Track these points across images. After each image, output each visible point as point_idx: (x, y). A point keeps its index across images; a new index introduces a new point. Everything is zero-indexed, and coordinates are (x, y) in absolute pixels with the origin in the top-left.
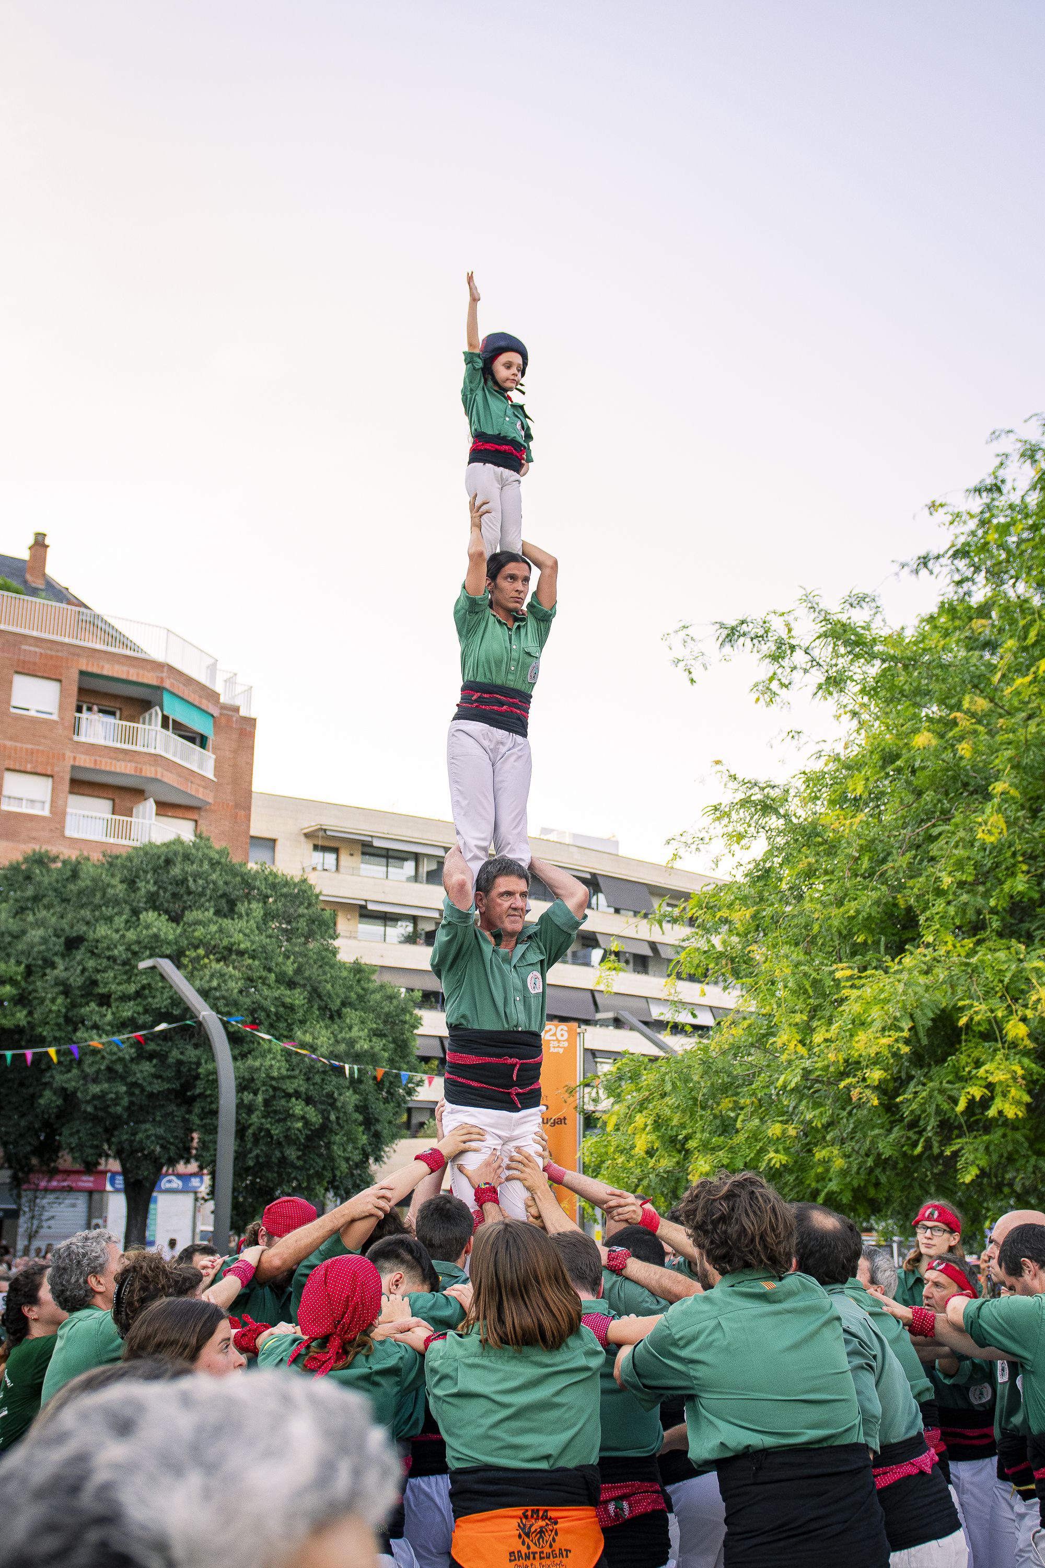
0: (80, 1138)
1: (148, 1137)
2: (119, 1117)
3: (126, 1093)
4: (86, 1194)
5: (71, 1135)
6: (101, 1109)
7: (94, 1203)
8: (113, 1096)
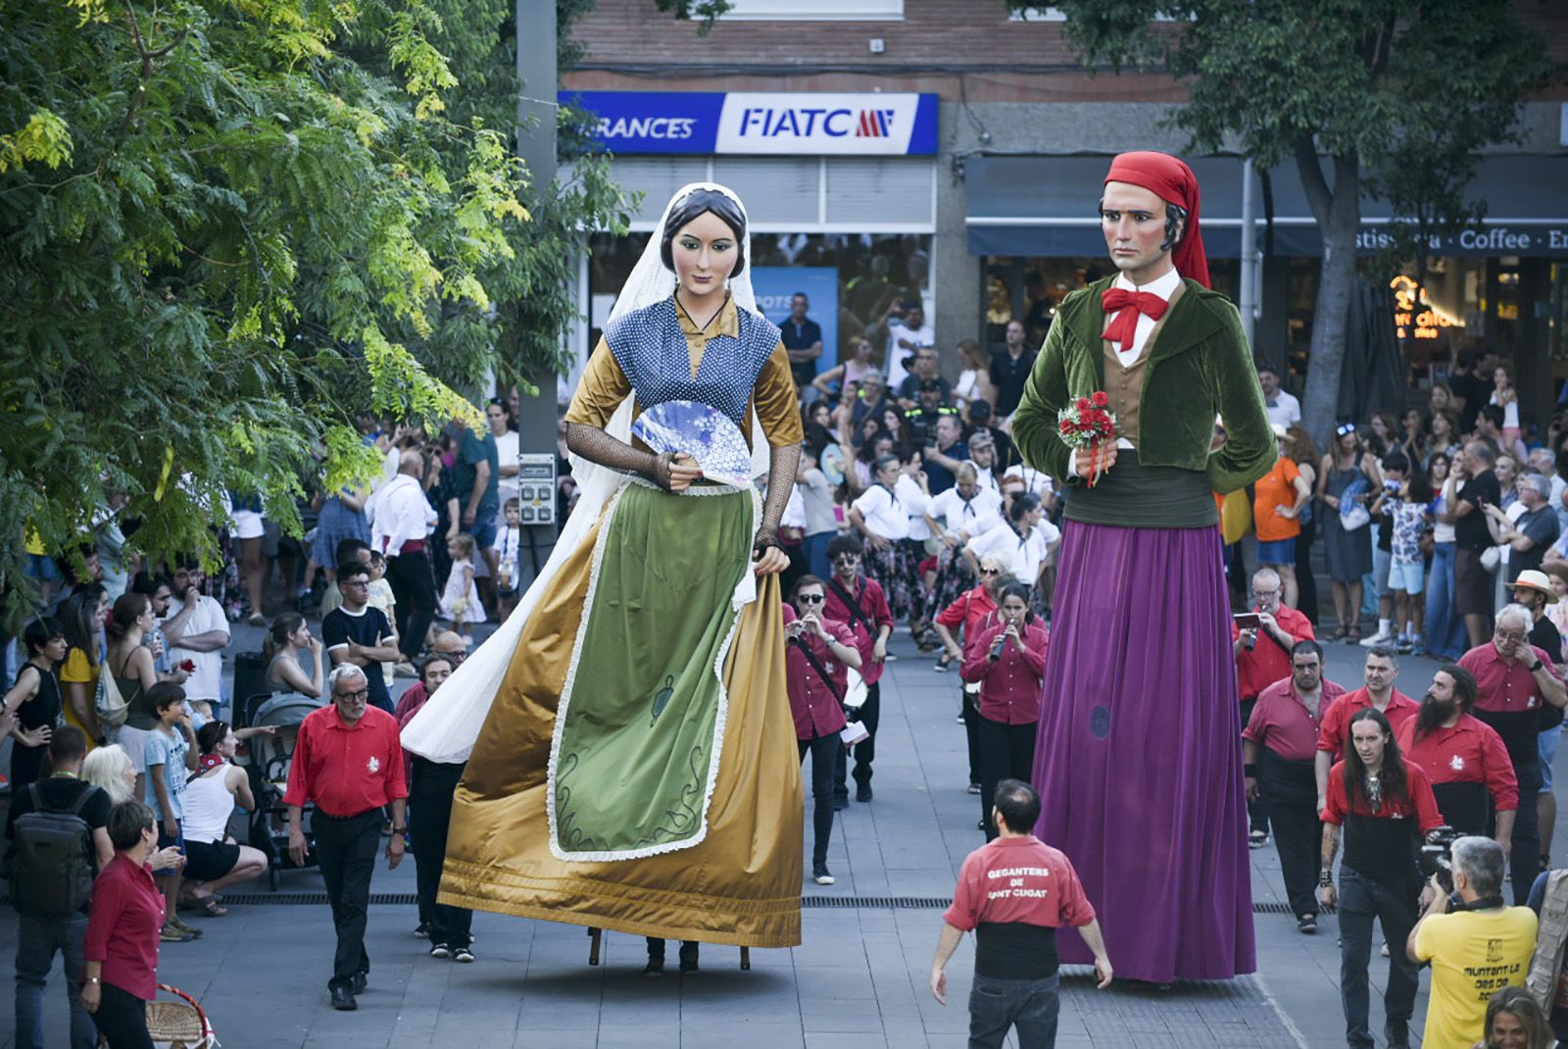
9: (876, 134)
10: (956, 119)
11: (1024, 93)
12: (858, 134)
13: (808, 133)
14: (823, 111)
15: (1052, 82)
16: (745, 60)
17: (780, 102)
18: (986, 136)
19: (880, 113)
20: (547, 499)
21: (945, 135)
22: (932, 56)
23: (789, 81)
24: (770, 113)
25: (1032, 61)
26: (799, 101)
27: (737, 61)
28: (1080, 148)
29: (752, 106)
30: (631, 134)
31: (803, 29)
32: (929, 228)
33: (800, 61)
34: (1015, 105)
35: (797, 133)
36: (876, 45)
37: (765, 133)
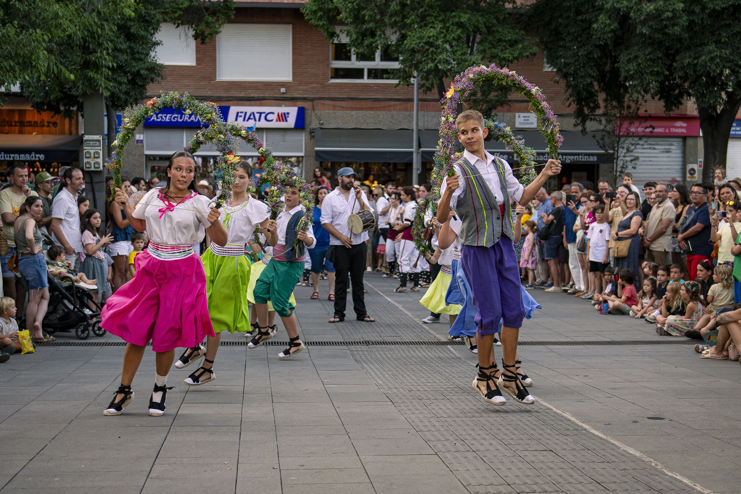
0: (639, 65)
1: (712, 59)
2: (680, 40)
3: (684, 11)
4: (680, 140)
5: (629, 61)
6: (656, 30)
7: (688, 149)
8: (670, 14)
9: (283, 121)
10: (311, 116)
11: (334, 107)
12: (277, 121)
13: (259, 120)
14: (264, 113)
15: (344, 104)
16: (237, 95)
17: (249, 109)
18: (321, 122)
19: (284, 114)
20: (98, 157)
21: (307, 122)
22: (302, 94)
23: (252, 102)
24: (246, 113)
25: (337, 96)
26: (256, 109)
27: (234, 95)
28: (354, 127)
29: (240, 111)
30: (197, 120)
31: (257, 84)
32: (302, 154)
33: (256, 96)
34: (331, 111)
35: (255, 120)
36: (283, 90)
37: (244, 120)
